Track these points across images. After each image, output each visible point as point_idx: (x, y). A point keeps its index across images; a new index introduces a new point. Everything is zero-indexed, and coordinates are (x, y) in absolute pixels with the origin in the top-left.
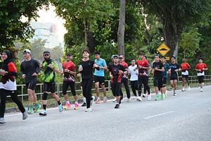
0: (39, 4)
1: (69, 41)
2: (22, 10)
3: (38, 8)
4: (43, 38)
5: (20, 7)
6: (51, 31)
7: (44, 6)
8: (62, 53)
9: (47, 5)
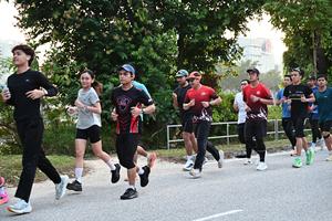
0: (248, 14)
1: (290, 61)
2: (226, 22)
3: (247, 18)
4: (254, 60)
5: (223, 18)
6: (264, 49)
7: (255, 16)
8: (279, 79)
9: (260, 13)
